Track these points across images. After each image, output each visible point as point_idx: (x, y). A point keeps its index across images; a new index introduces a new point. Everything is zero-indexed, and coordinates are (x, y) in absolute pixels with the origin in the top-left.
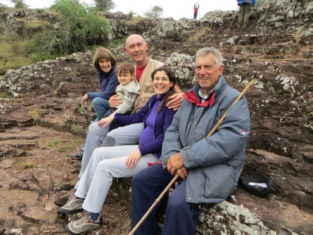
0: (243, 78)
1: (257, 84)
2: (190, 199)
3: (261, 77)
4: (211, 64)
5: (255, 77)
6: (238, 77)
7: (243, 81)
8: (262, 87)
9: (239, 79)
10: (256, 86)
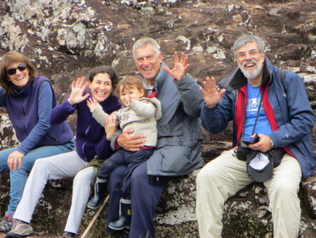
0: (194, 43)
1: (216, 52)
2: (150, 172)
3: (221, 39)
4: (152, 54)
5: (212, 39)
6: (184, 39)
7: (194, 48)
8: (223, 57)
9: (186, 45)
10: (215, 55)
